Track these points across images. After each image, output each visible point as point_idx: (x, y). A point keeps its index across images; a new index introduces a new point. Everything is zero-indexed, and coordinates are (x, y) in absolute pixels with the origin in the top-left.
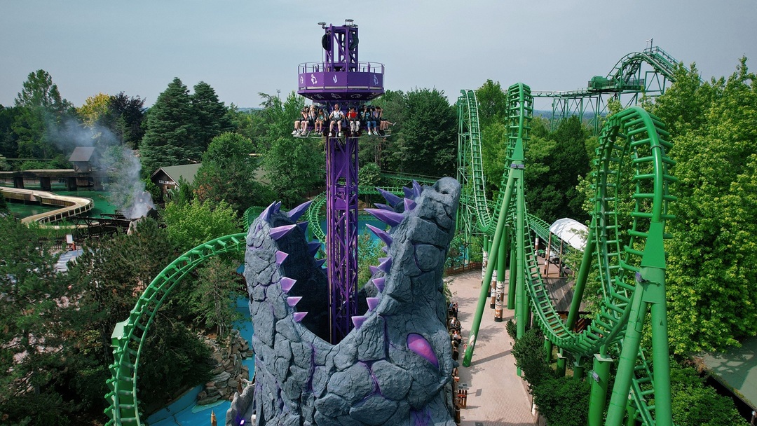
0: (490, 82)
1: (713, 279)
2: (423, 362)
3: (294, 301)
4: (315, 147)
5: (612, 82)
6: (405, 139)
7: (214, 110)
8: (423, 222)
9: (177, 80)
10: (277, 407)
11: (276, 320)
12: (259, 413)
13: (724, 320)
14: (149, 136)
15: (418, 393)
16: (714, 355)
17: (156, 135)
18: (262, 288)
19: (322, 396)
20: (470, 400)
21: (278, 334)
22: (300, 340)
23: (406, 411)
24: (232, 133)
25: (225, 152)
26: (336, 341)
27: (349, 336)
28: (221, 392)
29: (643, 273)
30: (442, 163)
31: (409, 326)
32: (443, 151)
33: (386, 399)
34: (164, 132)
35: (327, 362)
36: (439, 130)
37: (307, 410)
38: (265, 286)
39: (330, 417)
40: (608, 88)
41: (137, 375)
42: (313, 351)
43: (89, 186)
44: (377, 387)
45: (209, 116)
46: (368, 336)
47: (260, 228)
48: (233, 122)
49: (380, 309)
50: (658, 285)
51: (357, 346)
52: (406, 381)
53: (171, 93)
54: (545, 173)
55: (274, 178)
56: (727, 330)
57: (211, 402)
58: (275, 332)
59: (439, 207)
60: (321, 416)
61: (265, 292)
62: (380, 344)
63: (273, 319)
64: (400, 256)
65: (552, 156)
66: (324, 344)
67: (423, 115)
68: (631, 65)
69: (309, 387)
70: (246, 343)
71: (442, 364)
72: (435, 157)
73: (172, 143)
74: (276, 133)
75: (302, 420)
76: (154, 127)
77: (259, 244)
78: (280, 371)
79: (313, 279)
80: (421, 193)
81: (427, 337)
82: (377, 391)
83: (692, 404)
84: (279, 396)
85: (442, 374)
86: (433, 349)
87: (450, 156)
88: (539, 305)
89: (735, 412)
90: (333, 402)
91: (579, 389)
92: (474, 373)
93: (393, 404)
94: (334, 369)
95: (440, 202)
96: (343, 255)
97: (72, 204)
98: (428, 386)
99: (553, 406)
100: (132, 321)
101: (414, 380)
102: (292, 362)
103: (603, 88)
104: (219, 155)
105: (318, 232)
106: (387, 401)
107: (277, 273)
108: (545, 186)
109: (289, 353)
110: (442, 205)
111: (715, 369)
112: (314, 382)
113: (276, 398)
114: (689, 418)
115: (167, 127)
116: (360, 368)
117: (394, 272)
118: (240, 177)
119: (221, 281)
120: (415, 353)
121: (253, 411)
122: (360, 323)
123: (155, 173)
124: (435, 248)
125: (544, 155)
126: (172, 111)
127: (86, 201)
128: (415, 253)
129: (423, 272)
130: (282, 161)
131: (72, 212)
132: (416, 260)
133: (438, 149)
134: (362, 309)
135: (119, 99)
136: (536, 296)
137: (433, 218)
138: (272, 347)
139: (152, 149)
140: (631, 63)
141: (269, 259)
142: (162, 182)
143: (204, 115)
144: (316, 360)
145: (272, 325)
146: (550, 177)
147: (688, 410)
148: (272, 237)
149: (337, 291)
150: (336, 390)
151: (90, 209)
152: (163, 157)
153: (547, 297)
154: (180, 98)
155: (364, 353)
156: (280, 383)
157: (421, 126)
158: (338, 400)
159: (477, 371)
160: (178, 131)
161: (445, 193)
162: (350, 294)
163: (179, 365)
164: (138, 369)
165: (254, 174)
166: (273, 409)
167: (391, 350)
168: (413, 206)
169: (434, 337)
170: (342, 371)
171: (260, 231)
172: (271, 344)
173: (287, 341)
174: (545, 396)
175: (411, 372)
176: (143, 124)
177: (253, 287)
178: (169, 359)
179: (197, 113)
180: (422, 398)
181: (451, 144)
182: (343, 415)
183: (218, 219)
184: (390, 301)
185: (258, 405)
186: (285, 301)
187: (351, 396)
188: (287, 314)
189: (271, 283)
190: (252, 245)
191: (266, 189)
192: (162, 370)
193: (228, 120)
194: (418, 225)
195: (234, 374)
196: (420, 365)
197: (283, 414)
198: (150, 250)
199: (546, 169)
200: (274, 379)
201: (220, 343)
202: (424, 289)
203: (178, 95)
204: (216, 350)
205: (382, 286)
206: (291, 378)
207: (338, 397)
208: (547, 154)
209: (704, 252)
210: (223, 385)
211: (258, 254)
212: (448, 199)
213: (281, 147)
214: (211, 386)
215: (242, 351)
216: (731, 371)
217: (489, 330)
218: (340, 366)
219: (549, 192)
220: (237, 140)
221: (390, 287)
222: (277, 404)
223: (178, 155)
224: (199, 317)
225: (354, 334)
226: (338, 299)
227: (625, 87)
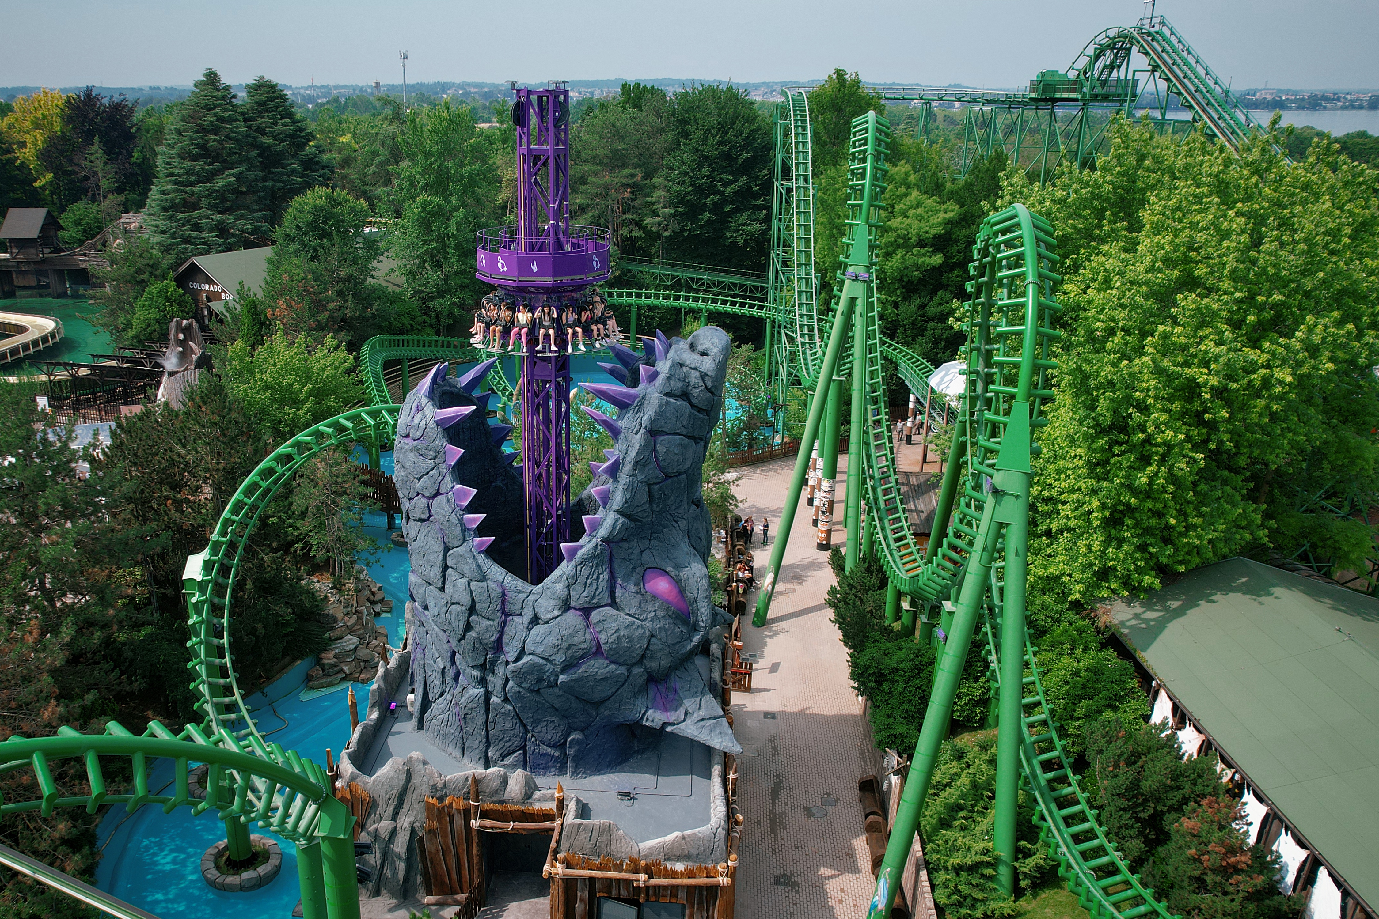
0: (840, 74)
1: (1122, 485)
2: (667, 609)
3: (474, 520)
4: (489, 207)
5: (1075, 85)
6: (669, 191)
7: (287, 136)
8: (667, 403)
9: (212, 73)
10: (449, 678)
11: (447, 549)
12: (420, 691)
13: (1142, 548)
14: (163, 193)
15: (659, 655)
16: (1129, 601)
17: (177, 191)
18: (425, 501)
19: (517, 659)
20: (757, 680)
21: (450, 570)
22: (483, 578)
23: (641, 680)
24: (329, 190)
25: (317, 228)
26: (537, 581)
27: (557, 572)
28: (346, 668)
29: (999, 479)
30: (741, 241)
31: (646, 557)
32: (743, 217)
33: (611, 662)
34: (192, 184)
35: (525, 611)
36: (737, 173)
37: (495, 681)
38: (429, 498)
39: (531, 691)
40: (1065, 95)
41: (229, 635)
42: (504, 594)
43: (39, 287)
44: (599, 645)
45: (280, 148)
46: (585, 571)
47: (419, 409)
48: (325, 157)
49: (602, 532)
50: (1017, 497)
51: (568, 587)
52: (641, 637)
53: (203, 103)
54: (934, 268)
55: (412, 274)
56: (1143, 564)
57: (330, 685)
58: (446, 567)
59: (694, 377)
60: (517, 689)
61: (429, 508)
62: (603, 584)
63: (442, 548)
64: (633, 454)
65: (948, 234)
66: (519, 584)
67: (705, 141)
68: (1112, 49)
69: (498, 646)
70: (380, 589)
71: (695, 613)
72: (728, 228)
73: (211, 207)
74: (413, 184)
75: (488, 695)
76: (172, 175)
77: (419, 434)
78: (454, 624)
79: (498, 483)
80: (667, 352)
81: (673, 574)
82: (598, 651)
83: (1076, 673)
84: (453, 662)
85: (695, 628)
86: (681, 591)
87: (756, 227)
88: (886, 522)
89: (1134, 683)
90: (533, 668)
91: (922, 656)
92: (771, 637)
93: (623, 670)
94: (535, 620)
95: (695, 369)
96: (547, 449)
97: (21, 329)
98: (674, 645)
99: (879, 683)
100: (215, 552)
101: (652, 636)
102: (472, 610)
103: (1058, 95)
104: (305, 234)
105: (499, 383)
106: (613, 666)
107: (448, 479)
108: (934, 293)
109: (469, 598)
110: (698, 374)
111: (1123, 623)
112: (505, 639)
113: (449, 665)
114: (1068, 693)
115: (198, 174)
116: (573, 618)
117: (624, 477)
118: (349, 278)
119: (336, 483)
120: (654, 597)
121: (410, 689)
122: (573, 552)
123: (181, 269)
124: (687, 441)
125: (933, 231)
126: (207, 142)
127: (48, 324)
128: (655, 449)
129: (668, 476)
130: (425, 242)
131: (26, 347)
132: (657, 459)
133: (733, 212)
134: (577, 532)
135: (84, 103)
136: (882, 505)
137: (685, 395)
138: (442, 589)
139: (170, 218)
140: (1111, 46)
141: (435, 458)
142: (196, 286)
143: (269, 147)
144: (509, 607)
145: (441, 557)
146: (945, 275)
147: (1067, 683)
148: (438, 423)
149: (539, 505)
150: (539, 650)
151: (58, 339)
152: (194, 234)
153: (900, 507)
154: (221, 114)
155: (579, 596)
156: (454, 643)
157: (700, 166)
158: (541, 665)
159: (776, 633)
160: (220, 182)
161: (703, 354)
162: (558, 509)
163: (277, 624)
164: (229, 626)
165: (374, 269)
166: (444, 682)
167: (619, 592)
168: (653, 377)
169: (684, 574)
170: (547, 623)
171: (420, 415)
172: (440, 585)
173: (465, 580)
174: (867, 668)
175: (648, 624)
176: (136, 155)
177: (410, 499)
178: (263, 614)
179: (255, 145)
180: (665, 663)
181: (760, 202)
182: (549, 686)
183: (323, 370)
184: (617, 520)
185: (419, 679)
186: (461, 521)
187: (560, 658)
188: (464, 540)
189: (438, 493)
190: (407, 436)
191: (396, 299)
192: (253, 632)
193: (316, 156)
194: (660, 406)
195: (364, 639)
196: (662, 614)
197: (459, 689)
198: (225, 435)
199: (937, 259)
200: (444, 637)
201: (338, 587)
202: (669, 502)
203: (214, 108)
204: (332, 599)
205: (606, 498)
206: (472, 634)
207: (541, 661)
208: (940, 230)
209: (1113, 443)
210: (348, 656)
211: (416, 449)
212: (708, 365)
213: (423, 214)
214: (329, 658)
215: (373, 603)
216: (1143, 626)
217: (803, 566)
218: (544, 616)
219: (940, 304)
220: (340, 204)
221: (618, 500)
222: (450, 674)
223: (222, 230)
224: (300, 545)
225: (565, 568)
226: (539, 515)
227: (1097, 96)
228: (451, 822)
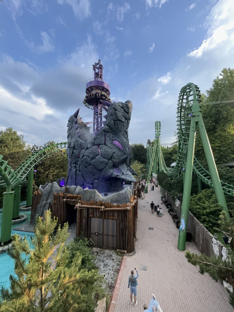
11: (72, 138)
15: (116, 158)
19: (82, 158)
22: (78, 142)
23: (112, 164)
31: (114, 138)
33: (104, 158)
35: (85, 147)
37: (78, 166)
39: (85, 167)
42: (81, 144)
51: (95, 140)
52: (111, 152)
60: (82, 166)
62: (103, 140)
64: (110, 113)
66: (85, 142)
69: (79, 157)
71: (125, 150)
75: (76, 170)
81: (119, 141)
85: (125, 154)
86: (121, 145)
90: (85, 160)
93: (107, 160)
98: (120, 156)
101: (114, 153)
109: (74, 145)
112: (80, 154)
116: (95, 147)
117: (108, 118)
120: (115, 145)
128: (115, 113)
129: (118, 120)
137: (122, 108)
144: (82, 147)
150: (86, 154)
155: (97, 142)
167: (106, 142)
169: (122, 142)
170: (89, 148)
175: (113, 150)
180: (117, 161)
182: (89, 165)
184: (106, 127)
188: (75, 135)
202: (119, 127)
207: (87, 157)
221: (107, 123)
228: (60, 201)
